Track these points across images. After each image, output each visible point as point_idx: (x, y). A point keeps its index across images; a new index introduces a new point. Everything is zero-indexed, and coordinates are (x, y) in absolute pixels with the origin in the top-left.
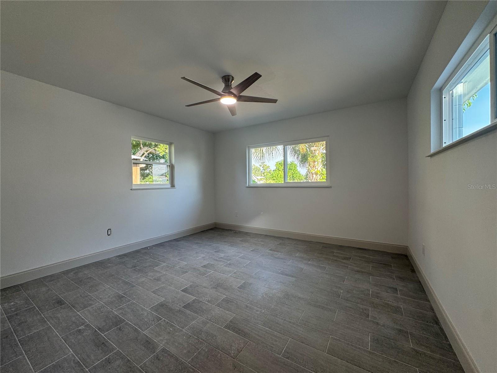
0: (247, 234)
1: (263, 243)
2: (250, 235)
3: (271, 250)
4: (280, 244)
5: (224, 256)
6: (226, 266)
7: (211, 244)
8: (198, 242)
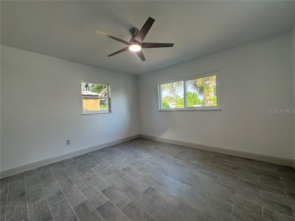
0: (159, 143)
1: (169, 151)
2: (161, 144)
3: (174, 157)
4: (182, 152)
5: (140, 161)
6: (138, 170)
7: (133, 150)
8: (126, 148)
